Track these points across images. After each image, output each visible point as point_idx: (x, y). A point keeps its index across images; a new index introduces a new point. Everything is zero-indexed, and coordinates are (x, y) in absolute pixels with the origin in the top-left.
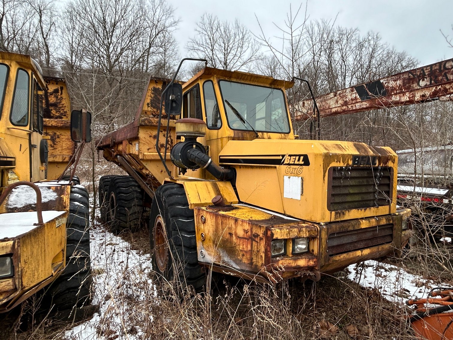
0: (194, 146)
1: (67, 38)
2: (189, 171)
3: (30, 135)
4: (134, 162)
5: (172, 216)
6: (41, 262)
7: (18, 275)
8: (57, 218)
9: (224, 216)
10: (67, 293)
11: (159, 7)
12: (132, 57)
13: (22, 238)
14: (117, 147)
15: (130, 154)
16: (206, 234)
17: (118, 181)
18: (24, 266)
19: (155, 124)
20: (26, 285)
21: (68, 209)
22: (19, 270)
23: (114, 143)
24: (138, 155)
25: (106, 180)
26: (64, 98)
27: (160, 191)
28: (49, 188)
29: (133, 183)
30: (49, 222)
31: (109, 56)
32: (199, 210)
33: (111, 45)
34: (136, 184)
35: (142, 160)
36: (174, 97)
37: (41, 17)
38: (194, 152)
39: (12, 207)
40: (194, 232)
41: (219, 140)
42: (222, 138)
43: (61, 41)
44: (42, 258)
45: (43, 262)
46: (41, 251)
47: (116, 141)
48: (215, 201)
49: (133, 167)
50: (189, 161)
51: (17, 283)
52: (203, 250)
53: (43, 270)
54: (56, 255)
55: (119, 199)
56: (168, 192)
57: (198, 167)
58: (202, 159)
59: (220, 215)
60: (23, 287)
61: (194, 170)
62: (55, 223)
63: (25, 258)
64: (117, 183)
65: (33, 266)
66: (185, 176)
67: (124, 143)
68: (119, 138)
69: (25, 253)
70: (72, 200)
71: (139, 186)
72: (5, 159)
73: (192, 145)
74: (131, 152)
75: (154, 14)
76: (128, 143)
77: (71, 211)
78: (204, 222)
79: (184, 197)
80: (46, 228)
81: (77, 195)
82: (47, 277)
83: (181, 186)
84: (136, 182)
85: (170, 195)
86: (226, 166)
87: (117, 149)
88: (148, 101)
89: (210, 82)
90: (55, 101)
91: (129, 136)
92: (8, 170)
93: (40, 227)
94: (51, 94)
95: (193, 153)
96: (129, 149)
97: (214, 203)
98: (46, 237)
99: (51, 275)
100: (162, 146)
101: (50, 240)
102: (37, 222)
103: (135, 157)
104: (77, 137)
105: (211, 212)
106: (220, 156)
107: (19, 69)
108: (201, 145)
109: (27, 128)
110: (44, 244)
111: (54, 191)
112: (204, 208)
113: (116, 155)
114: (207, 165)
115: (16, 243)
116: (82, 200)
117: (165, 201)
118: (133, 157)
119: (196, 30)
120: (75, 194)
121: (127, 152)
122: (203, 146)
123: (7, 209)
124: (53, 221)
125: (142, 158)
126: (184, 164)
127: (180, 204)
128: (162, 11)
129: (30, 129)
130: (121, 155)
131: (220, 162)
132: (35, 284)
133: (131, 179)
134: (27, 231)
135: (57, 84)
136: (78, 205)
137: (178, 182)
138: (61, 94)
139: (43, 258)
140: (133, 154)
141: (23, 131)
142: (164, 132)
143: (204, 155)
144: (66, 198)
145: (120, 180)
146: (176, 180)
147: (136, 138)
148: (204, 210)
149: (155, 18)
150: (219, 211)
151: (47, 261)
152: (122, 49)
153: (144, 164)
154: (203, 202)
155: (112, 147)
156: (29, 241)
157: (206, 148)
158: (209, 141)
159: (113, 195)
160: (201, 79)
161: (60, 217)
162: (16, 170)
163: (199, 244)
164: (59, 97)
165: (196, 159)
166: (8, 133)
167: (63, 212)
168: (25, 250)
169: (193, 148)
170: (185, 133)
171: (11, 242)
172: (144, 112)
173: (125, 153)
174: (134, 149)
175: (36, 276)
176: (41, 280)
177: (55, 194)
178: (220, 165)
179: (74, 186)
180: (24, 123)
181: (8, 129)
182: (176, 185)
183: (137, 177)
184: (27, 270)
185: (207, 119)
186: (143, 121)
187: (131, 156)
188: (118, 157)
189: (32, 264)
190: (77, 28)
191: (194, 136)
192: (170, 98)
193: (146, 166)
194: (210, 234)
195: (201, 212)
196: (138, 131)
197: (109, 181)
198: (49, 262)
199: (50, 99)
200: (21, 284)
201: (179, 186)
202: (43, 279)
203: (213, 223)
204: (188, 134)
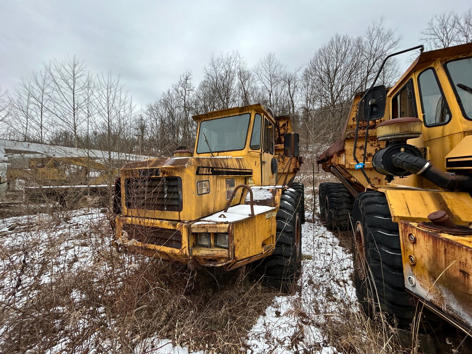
0: (402, 150)
1: (304, 92)
2: (397, 178)
3: (261, 155)
4: (343, 171)
5: (370, 226)
6: (251, 242)
7: (232, 249)
8: (267, 212)
9: (448, 242)
10: (277, 268)
11: (377, 38)
12: (351, 90)
13: (236, 223)
14: (331, 160)
15: (339, 165)
16: (418, 259)
17: (330, 187)
18: (237, 243)
19: (360, 135)
20: (238, 257)
21: (278, 206)
22: (232, 245)
23: (328, 157)
24: (345, 166)
25: (323, 186)
26: (289, 128)
27: (359, 198)
28: (268, 190)
29: (343, 189)
30: (260, 214)
31: (332, 95)
32: (406, 226)
33: (334, 86)
34: (346, 190)
35: (348, 169)
36: (374, 100)
37: (289, 85)
38: (402, 156)
39: (247, 201)
40: (399, 250)
41: (447, 138)
42: (451, 136)
43: (301, 95)
44: (252, 239)
45: (254, 242)
46: (252, 234)
47: (330, 155)
48: (433, 217)
49: (344, 176)
50: (395, 167)
51: (230, 254)
52: (411, 277)
53: (254, 248)
54: (265, 238)
55: (331, 202)
56: (367, 200)
57: (409, 174)
58: (414, 164)
59: (442, 239)
60: (235, 258)
61: (402, 178)
62: (265, 215)
63: (238, 238)
64: (330, 188)
65: (245, 244)
66: (391, 184)
67: (334, 156)
68: (331, 153)
69: (238, 234)
70: (282, 199)
71: (349, 192)
72: (245, 171)
73: (400, 149)
74: (340, 163)
75: (372, 46)
76: (337, 156)
77: (281, 207)
78: (415, 242)
79: (386, 207)
80: (256, 218)
81: (287, 196)
82: (257, 253)
83: (383, 195)
84: (346, 188)
85: (369, 203)
86: (458, 172)
87: (330, 161)
88: (354, 116)
89: (431, 71)
90: (284, 132)
91: (338, 149)
92: (248, 177)
93: (252, 217)
94: (281, 128)
95: (400, 158)
96: (338, 160)
97: (431, 220)
98: (256, 225)
99: (261, 252)
100: (370, 155)
101: (260, 227)
102: (251, 214)
103: (343, 167)
104: (289, 153)
105: (424, 232)
106: (448, 159)
107: (256, 114)
108: (414, 147)
109: (260, 151)
110: (255, 230)
111: (271, 192)
112: (415, 224)
113: (330, 167)
114: (422, 171)
115: (231, 226)
116: (290, 200)
117: (362, 209)
118: (342, 167)
119: (422, 39)
120: (286, 196)
121: (337, 163)
122: (417, 149)
123: (245, 201)
124: (264, 214)
125: (348, 167)
126: (387, 171)
127: (380, 214)
128: (379, 40)
129: (261, 151)
130: (333, 166)
131: (447, 166)
132: (246, 257)
133: (342, 186)
134: (241, 219)
135: (284, 120)
136: (287, 204)
137: (379, 190)
138: (287, 126)
139: (254, 239)
140: (341, 165)
141: (257, 153)
142: (371, 142)
143: (416, 158)
144: (278, 198)
145: (332, 187)
146: (377, 188)
147: (343, 151)
148: (414, 227)
149: (372, 49)
150: (441, 232)
151: (257, 243)
152: (342, 86)
153: (351, 172)
154: (413, 216)
155: (326, 161)
156: (242, 226)
157: (422, 151)
158: (429, 141)
159: (327, 198)
160: (415, 72)
161: (270, 211)
162: (253, 178)
163: (407, 269)
164: (286, 128)
165: (404, 163)
166: (249, 155)
167: (274, 208)
168: (238, 232)
169: (400, 151)
170: (389, 136)
171: (228, 225)
172: (350, 127)
173: (335, 164)
174: (342, 161)
175: (247, 252)
176: (252, 255)
177: (271, 194)
178: (448, 171)
179: (287, 190)
180: (258, 147)
181: (249, 152)
182: (377, 194)
183: (347, 185)
184: (240, 246)
185: (424, 117)
186: (348, 135)
187: (340, 166)
188: (331, 168)
189: (243, 243)
190: (310, 83)
191: (402, 138)
192: (370, 103)
193: (352, 174)
194: (423, 260)
195: (409, 228)
196: (344, 144)
197: (324, 187)
198: (259, 243)
199: (280, 131)
200: (233, 255)
201: (381, 194)
202: (254, 254)
203: (428, 247)
204: (393, 137)
